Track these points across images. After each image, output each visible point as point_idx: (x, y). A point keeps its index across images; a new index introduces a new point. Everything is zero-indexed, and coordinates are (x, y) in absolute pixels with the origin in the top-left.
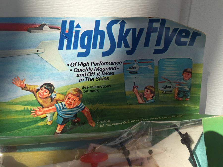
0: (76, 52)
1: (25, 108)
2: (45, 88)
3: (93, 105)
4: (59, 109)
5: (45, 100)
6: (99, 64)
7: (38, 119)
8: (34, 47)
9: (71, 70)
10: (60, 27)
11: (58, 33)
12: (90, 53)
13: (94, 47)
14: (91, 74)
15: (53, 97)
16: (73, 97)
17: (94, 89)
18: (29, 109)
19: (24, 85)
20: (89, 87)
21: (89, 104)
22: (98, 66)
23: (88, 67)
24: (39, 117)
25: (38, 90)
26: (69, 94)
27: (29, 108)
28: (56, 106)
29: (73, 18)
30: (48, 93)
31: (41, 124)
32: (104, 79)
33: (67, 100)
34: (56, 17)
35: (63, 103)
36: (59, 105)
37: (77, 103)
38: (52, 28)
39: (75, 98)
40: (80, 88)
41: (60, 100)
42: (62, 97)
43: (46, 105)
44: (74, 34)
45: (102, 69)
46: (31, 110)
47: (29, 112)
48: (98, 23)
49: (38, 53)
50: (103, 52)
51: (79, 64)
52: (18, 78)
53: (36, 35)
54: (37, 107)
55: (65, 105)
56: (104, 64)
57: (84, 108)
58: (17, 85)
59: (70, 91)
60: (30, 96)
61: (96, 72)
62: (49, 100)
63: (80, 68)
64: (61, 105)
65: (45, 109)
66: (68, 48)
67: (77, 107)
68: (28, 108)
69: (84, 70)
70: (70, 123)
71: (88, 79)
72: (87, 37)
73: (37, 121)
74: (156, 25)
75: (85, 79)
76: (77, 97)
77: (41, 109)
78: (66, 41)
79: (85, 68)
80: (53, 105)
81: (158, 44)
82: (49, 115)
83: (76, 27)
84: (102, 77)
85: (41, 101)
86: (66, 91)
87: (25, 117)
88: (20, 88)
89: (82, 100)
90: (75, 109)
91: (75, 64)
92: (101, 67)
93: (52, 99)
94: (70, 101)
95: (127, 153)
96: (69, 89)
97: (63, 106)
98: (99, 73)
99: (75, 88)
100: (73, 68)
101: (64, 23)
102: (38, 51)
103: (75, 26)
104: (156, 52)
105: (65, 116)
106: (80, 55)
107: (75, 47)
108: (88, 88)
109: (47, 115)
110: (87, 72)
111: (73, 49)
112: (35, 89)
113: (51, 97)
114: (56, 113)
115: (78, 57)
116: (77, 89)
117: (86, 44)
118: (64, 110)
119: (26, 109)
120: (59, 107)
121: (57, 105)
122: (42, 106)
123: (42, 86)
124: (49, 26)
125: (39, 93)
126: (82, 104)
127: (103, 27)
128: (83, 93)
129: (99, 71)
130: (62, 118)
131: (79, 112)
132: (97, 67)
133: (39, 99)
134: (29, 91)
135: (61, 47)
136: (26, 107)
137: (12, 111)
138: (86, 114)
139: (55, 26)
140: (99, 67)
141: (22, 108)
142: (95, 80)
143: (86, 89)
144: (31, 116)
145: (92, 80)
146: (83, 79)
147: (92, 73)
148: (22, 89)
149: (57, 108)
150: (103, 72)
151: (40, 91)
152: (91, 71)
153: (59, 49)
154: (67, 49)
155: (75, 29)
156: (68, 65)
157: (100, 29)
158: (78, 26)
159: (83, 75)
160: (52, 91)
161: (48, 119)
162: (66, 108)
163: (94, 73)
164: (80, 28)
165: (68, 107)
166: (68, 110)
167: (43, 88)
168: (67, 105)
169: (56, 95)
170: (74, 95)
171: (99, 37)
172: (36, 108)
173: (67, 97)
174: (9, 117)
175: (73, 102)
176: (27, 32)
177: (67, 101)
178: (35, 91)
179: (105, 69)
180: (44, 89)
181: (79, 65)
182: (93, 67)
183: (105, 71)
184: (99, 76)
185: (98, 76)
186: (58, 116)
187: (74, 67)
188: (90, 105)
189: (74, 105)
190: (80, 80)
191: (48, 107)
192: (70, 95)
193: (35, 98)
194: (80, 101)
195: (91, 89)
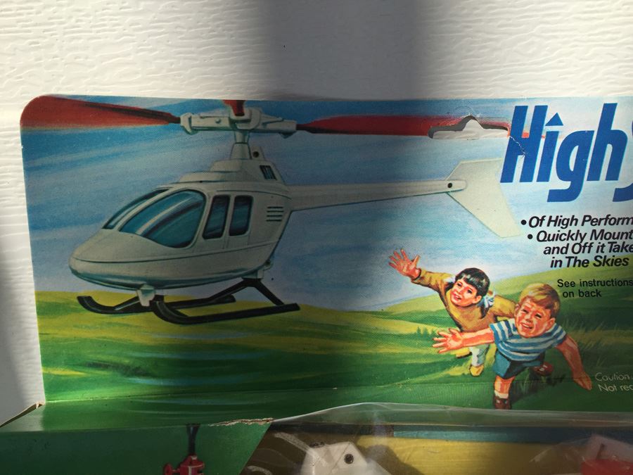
1: (419, 330)
2: (467, 281)
3: (586, 331)
4: (501, 337)
5: (466, 312)
6: (603, 222)
7: (449, 359)
9: (530, 237)
10: (510, 123)
12: (582, 192)
13: (594, 176)
14: (582, 248)
15: (487, 306)
16: (535, 308)
17: (590, 289)
18: (430, 333)
19: (417, 272)
20: (577, 282)
21: (578, 328)
22: (602, 226)
23: (573, 229)
24: (453, 353)
25: (450, 286)
26: (524, 299)
27: (430, 329)
28: (493, 328)
29: (544, 99)
30: (475, 293)
31: (456, 371)
32: (616, 262)
33: (520, 314)
34: (502, 97)
35: (511, 321)
36: (500, 327)
37: (547, 325)
38: (486, 126)
39: (541, 310)
40: (554, 285)
41: (503, 315)
42: (507, 306)
43: (470, 325)
44: (542, 141)
45: (612, 235)
46: (434, 335)
47: (430, 339)
48: (609, 110)
49: (450, 190)
50: (616, 189)
51: (550, 220)
52: (403, 254)
54: (447, 329)
55: (516, 329)
56: (617, 222)
57: (565, 338)
58: (400, 270)
59: (529, 291)
60: (430, 301)
61: (596, 244)
62: (477, 311)
63: (552, 230)
64: (505, 328)
65: (467, 336)
66: (526, 177)
67: (545, 335)
68: (426, 330)
69: (563, 237)
70: (526, 375)
71: (573, 260)
72: (576, 148)
73: (446, 365)
75: (565, 261)
76: (547, 308)
77: (458, 335)
78: (521, 160)
79: (566, 231)
80: (487, 327)
82: (475, 352)
83: (550, 123)
84: (610, 256)
85: (457, 315)
86: (518, 290)
87: (419, 351)
88: (409, 279)
89: (558, 317)
90: (542, 340)
91: (540, 221)
92: (608, 228)
93: (484, 311)
94: (528, 317)
96: (525, 286)
97: (510, 331)
98: (603, 246)
99: (540, 285)
100: (534, 232)
101: (520, 112)
102: (450, 186)
103: (547, 120)
105: (514, 356)
106: (555, 196)
107: (544, 177)
108: (573, 284)
109: (472, 349)
110: (571, 243)
111: (539, 180)
112: (442, 281)
113: (482, 306)
114: (493, 347)
115: (548, 201)
116: (546, 286)
117: (572, 168)
118: (513, 341)
119: (422, 332)
120: (500, 333)
121: (496, 325)
122: (460, 327)
123: (459, 277)
124: (484, 121)
125: (452, 293)
126: (560, 328)
128: (562, 299)
129: (603, 241)
130: (508, 359)
131: (550, 347)
132: (598, 229)
133: (452, 309)
134: (429, 286)
135: (507, 176)
136: (422, 327)
137: (389, 335)
138: (568, 354)
139: (496, 121)
140: (602, 231)
141: (410, 328)
142: (591, 265)
143: (570, 289)
144: (433, 351)
145: (584, 263)
146: (561, 261)
147: (585, 246)
148: (413, 280)
149: (496, 333)
150: (612, 243)
151: (455, 287)
152: (582, 239)
153: (501, 182)
154: (522, 180)
155: (547, 129)
156: (524, 222)
157: (614, 127)
158: (556, 120)
159: (560, 250)
160: (483, 291)
161: (474, 360)
162: (520, 337)
163: (590, 246)
164: (561, 124)
165: (523, 334)
166: (523, 341)
167: (461, 280)
168: (520, 328)
169: (494, 301)
170: (539, 303)
171: (609, 148)
172: (444, 331)
173: (520, 306)
174: (384, 349)
175: (535, 321)
177: (521, 319)
178: (442, 288)
179: (620, 235)
180: (465, 285)
181: (552, 224)
182: (587, 229)
183: (620, 242)
184: (603, 255)
185: (600, 254)
186: (499, 356)
187: (539, 229)
188: (581, 332)
189: (537, 330)
190: (554, 264)
191: (474, 331)
192: (528, 304)
193: (442, 307)
194: (553, 319)
195: (583, 289)
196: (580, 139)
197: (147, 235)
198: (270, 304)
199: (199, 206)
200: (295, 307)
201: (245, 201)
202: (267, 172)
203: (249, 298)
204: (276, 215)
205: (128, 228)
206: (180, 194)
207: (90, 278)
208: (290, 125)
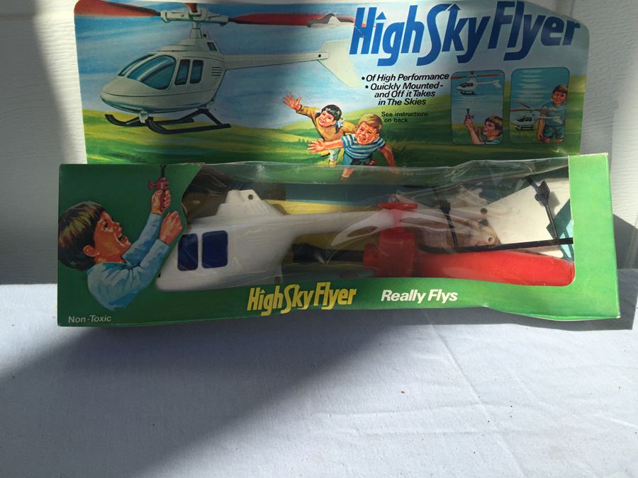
0: (376, 57)
1: (300, 140)
2: (328, 112)
3: (397, 142)
4: (347, 145)
5: (327, 129)
6: (411, 78)
7: (317, 157)
8: (314, 50)
9: (367, 87)
10: (355, 18)
11: (350, 27)
12: (398, 60)
13: (405, 50)
14: (398, 94)
15: (339, 126)
16: (367, 128)
17: (401, 117)
18: (306, 141)
19: (299, 107)
20: (394, 113)
21: (393, 139)
22: (410, 81)
23: (393, 82)
24: (319, 153)
25: (318, 115)
26: (361, 123)
27: (306, 139)
28: (343, 139)
29: (375, 3)
30: (333, 119)
32: (418, 102)
33: (358, 131)
34: (350, 2)
35: (353, 136)
36: (347, 138)
37: (374, 138)
38: (342, 20)
39: (371, 129)
40: (380, 115)
41: (349, 132)
42: (351, 127)
43: (329, 138)
44: (374, 29)
45: (416, 86)
46: (308, 142)
47: (306, 145)
48: (413, 9)
49: (319, 58)
50: (419, 58)
51: (379, 77)
52: (292, 96)
53: (319, 31)
54: (316, 140)
55: (356, 140)
56: (419, 78)
57: (384, 145)
58: (290, 106)
59: (364, 118)
60: (307, 124)
61: (406, 91)
62: (334, 129)
63: (380, 83)
64: (350, 139)
65: (327, 143)
66: (365, 51)
67: (372, 143)
68: (303, 140)
69: (387, 87)
71: (392, 101)
72: (394, 34)
73: (315, 160)
74: (510, 12)
75: (387, 102)
76: (374, 128)
77: (322, 143)
78: (361, 40)
79: (388, 84)
80: (339, 138)
81: (512, 43)
82: (332, 153)
84: (414, 98)
85: (322, 131)
86: (358, 118)
87: (300, 152)
88: (295, 111)
89: (381, 133)
90: (370, 146)
91: (373, 78)
92: (414, 82)
93: (338, 129)
94: (363, 133)
95: (446, 209)
96: (362, 115)
97: (352, 141)
98: (411, 92)
99: (372, 115)
100: (369, 84)
101: (360, 11)
102: (320, 56)
103: (377, 16)
104: (509, 57)
105: (355, 156)
106: (382, 62)
107: (375, 51)
108: (391, 115)
109: (330, 151)
110: (391, 91)
111: (372, 53)
112: (314, 112)
113: (337, 126)
114: (343, 150)
115: (378, 65)
116: (375, 116)
117: (392, 46)
118: (354, 147)
119: (301, 141)
120: (346, 142)
121: (344, 137)
122: (323, 138)
123: (324, 110)
124: (339, 17)
125: (320, 119)
126: (382, 140)
127: (421, 17)
128: (384, 123)
129: (411, 90)
130: (351, 157)
131: (376, 150)
132: (408, 82)
133: (319, 128)
134: (306, 115)
135: (353, 50)
136: (301, 138)
137: (283, 142)
138: (386, 155)
139: (345, 17)
140: (410, 84)
141: (295, 139)
142: (403, 104)
143: (388, 118)
144: (307, 152)
145: (399, 103)
146: (385, 102)
147: (400, 92)
148: (297, 111)
149: (344, 143)
150: (416, 91)
151: (322, 115)
152: (398, 89)
153: (350, 53)
154: (362, 53)
155: (376, 22)
156: (363, 78)
157: (416, 20)
158: (382, 16)
159: (384, 95)
160: (337, 118)
161: (331, 157)
162: (358, 144)
163: (403, 93)
164: (385, 18)
165: (360, 143)
166: (360, 146)
167: (325, 112)
168: (358, 139)
169: (344, 124)
170: (370, 125)
171: (414, 33)
172: (314, 140)
173: (359, 126)
174: (279, 151)
175: (367, 135)
176: (306, 27)
177: (359, 134)
178: (314, 116)
179: (421, 86)
180: (327, 114)
181: (380, 79)
182: (401, 82)
183: (421, 90)
184: (410, 98)
185: (408, 97)
186: (346, 155)
187: (372, 82)
188: (394, 142)
189: (368, 140)
190: (380, 103)
191: (332, 141)
192: (363, 125)
193: (313, 126)
194: (378, 134)
195: (397, 118)
196: (396, 27)
197: (143, 81)
198: (213, 123)
199: (173, 65)
200: (228, 126)
201: (199, 63)
202: (211, 46)
203: (202, 120)
204: (217, 72)
205: (132, 76)
206: (161, 58)
207: (112, 104)
208: (224, 19)
